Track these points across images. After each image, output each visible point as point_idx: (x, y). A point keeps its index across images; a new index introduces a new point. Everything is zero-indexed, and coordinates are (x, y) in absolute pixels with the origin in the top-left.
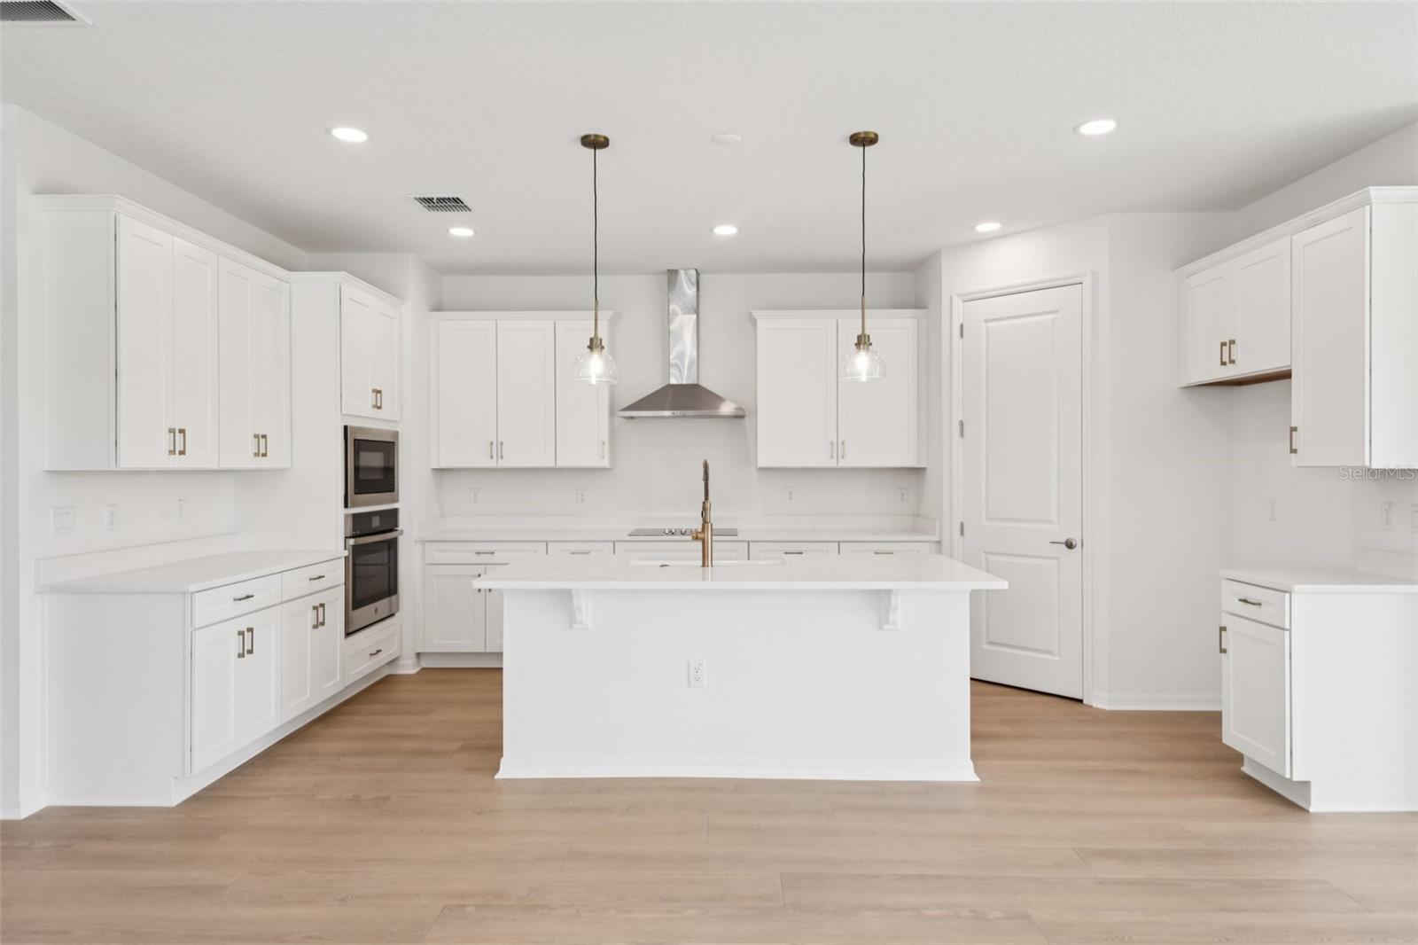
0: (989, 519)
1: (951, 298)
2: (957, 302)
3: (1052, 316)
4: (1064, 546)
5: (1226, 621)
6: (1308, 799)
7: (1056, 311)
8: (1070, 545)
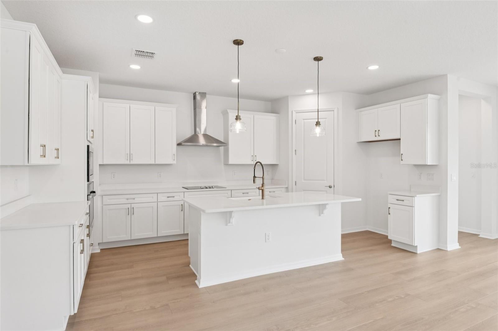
0: (304, 180)
1: (292, 112)
2: (294, 112)
3: (325, 120)
4: (328, 187)
5: (389, 205)
6: (417, 250)
7: (326, 118)
8: (330, 187)
